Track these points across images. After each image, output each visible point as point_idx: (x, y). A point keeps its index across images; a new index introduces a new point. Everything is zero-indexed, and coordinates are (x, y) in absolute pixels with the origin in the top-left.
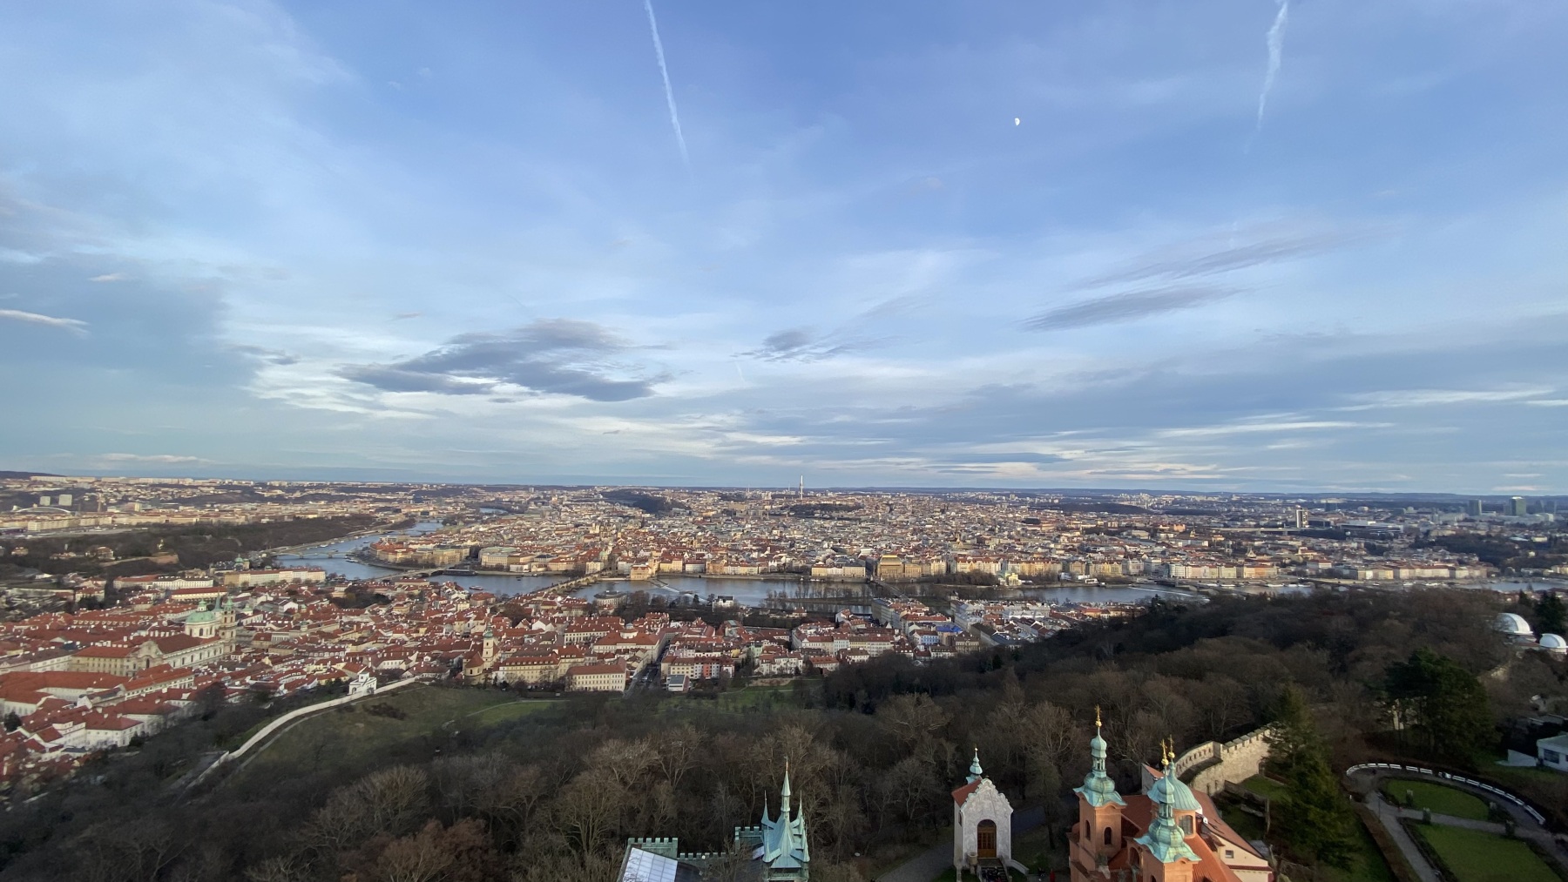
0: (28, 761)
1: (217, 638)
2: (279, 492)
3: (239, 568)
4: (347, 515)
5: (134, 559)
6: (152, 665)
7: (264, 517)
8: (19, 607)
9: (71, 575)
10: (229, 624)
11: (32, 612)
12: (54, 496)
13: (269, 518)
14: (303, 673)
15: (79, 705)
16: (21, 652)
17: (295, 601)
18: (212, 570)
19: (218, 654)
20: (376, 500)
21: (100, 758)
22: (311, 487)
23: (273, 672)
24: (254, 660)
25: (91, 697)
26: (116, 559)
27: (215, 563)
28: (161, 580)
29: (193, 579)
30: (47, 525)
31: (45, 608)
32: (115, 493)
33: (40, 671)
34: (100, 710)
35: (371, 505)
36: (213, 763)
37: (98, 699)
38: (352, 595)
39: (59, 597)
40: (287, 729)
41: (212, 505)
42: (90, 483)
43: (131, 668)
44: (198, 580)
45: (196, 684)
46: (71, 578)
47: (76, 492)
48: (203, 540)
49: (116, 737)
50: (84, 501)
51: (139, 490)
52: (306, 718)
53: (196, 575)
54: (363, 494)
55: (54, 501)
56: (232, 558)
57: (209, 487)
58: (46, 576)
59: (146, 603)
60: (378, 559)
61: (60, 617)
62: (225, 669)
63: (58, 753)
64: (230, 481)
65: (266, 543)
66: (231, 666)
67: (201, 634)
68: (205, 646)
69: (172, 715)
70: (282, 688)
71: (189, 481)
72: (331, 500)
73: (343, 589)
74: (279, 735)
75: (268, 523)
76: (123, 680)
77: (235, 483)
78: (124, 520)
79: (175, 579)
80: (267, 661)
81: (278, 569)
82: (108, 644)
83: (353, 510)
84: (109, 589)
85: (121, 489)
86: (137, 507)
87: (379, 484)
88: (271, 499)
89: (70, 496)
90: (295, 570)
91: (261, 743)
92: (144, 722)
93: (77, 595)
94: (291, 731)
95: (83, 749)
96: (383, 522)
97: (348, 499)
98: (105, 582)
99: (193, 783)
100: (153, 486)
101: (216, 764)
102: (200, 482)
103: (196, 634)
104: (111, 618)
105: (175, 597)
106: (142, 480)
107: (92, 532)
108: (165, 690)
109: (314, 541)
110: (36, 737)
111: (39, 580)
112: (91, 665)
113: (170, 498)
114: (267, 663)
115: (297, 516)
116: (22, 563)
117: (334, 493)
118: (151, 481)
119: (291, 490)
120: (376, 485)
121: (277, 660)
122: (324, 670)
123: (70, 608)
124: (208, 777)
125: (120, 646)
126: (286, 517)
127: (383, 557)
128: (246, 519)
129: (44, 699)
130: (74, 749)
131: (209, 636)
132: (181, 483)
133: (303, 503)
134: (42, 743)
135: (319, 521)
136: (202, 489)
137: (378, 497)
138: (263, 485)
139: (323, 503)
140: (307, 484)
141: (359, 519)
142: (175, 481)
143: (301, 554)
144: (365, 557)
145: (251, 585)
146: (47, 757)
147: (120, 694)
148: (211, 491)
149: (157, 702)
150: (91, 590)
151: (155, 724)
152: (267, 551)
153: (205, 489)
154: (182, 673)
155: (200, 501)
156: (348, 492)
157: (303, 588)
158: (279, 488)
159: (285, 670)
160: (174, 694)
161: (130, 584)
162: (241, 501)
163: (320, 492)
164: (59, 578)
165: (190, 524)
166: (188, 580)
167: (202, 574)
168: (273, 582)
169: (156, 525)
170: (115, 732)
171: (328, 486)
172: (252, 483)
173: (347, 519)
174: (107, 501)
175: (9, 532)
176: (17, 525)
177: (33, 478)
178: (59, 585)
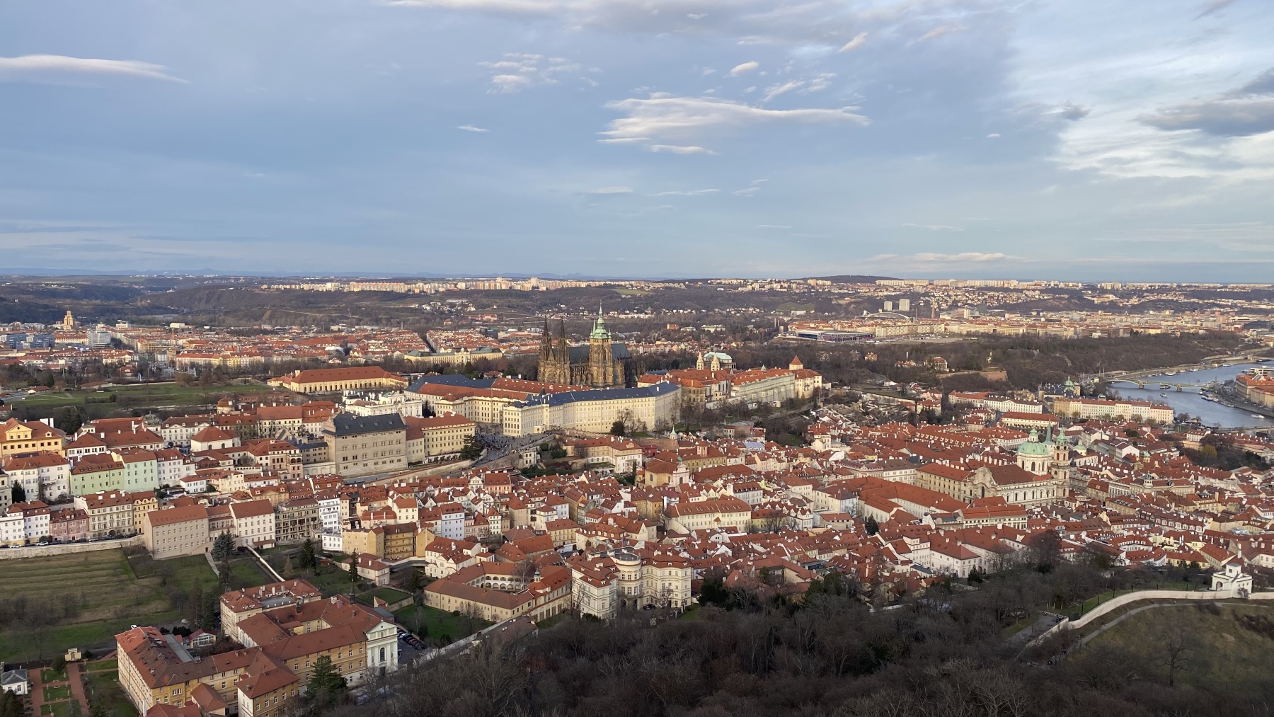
0: (885, 567)
1: (1049, 477)
2: (1112, 297)
3: (1069, 393)
4: (1201, 332)
5: (966, 373)
6: (986, 495)
7: (1095, 332)
8: (872, 413)
9: (913, 385)
10: (1062, 463)
11: (884, 420)
12: (895, 300)
13: (1102, 331)
14: (1149, 544)
15: (924, 523)
16: (875, 458)
17: (1135, 445)
18: (1041, 392)
19: (1050, 495)
20: (1243, 311)
21: (944, 584)
22: (1151, 291)
23: (1112, 533)
24: (1090, 513)
25: (934, 517)
26: (950, 371)
27: (1044, 385)
28: (992, 399)
29: (1021, 402)
30: (892, 331)
31: (892, 415)
32: (946, 298)
33: (891, 480)
34: (942, 533)
35: (1237, 318)
36: (1052, 626)
37: (939, 521)
38: (1212, 449)
39: (902, 407)
40: (1133, 612)
41: (1038, 314)
42: (924, 287)
43: (968, 493)
44: (1027, 403)
45: (1030, 527)
46: (912, 388)
47: (913, 296)
48: (1030, 356)
49: (959, 567)
50: (921, 306)
51: (967, 294)
52: (1156, 605)
53: (1025, 397)
54: (1224, 302)
55: (895, 306)
56: (1061, 381)
57: (1034, 290)
58: (892, 383)
59: (978, 423)
60: (1249, 400)
61: (905, 427)
62: (1059, 517)
63: (907, 568)
64: (1056, 282)
65: (1098, 365)
66: (1066, 514)
67: (1033, 469)
68: (1038, 485)
69: (1007, 556)
70: (1123, 555)
71: (1014, 284)
72: (1178, 309)
73: (1199, 438)
74: (1123, 617)
75: (1100, 338)
76: (961, 505)
77: (1062, 285)
78: (955, 328)
79: (1004, 400)
80: (1104, 517)
81: (1113, 400)
82: (946, 463)
83: (1209, 325)
84: (944, 402)
85: (951, 293)
86: (966, 313)
87: (1249, 286)
88: (1102, 307)
89: (908, 301)
90: (1134, 404)
91: (1103, 619)
92: (982, 557)
93: (918, 406)
94: (1139, 617)
95: (928, 570)
96: (1255, 345)
97: (1202, 308)
98: (941, 395)
99: (1032, 643)
100: (980, 289)
101: (1055, 629)
102: (1024, 285)
103: (1028, 468)
104: (949, 435)
105: (1005, 420)
106: (970, 283)
107: (928, 340)
108: (1000, 527)
109: (1157, 367)
110: (890, 546)
111: (887, 388)
112: (933, 483)
113: (996, 304)
114: (1105, 520)
115: (1135, 330)
116: (874, 369)
117: (1182, 300)
118: (978, 283)
119: (1127, 294)
120: (1244, 288)
121: (1116, 519)
122: (1176, 547)
123: (912, 419)
124: (1047, 640)
125: (957, 467)
126: (1121, 331)
127: (1255, 398)
128: (1075, 333)
129: (895, 509)
130: (920, 568)
131: (1041, 474)
132: (1006, 286)
133: (1142, 312)
134: (895, 554)
135: (1163, 339)
136: (1027, 293)
137: (1246, 305)
138: (1093, 288)
139: (1167, 313)
140: (1146, 286)
141: (1220, 338)
142: (1000, 284)
143: (1141, 382)
144: (1230, 395)
145: (1083, 416)
146: (899, 569)
147: (959, 520)
148: (1037, 295)
149: (993, 537)
150: (929, 403)
151: (992, 562)
152: (1100, 374)
153: (1030, 293)
154: (1017, 510)
155: (1025, 308)
156: (1201, 299)
157: (1145, 429)
158: (1113, 291)
159: (1126, 533)
160: (1010, 533)
161: (964, 400)
162: (1068, 308)
163: (1164, 297)
164: (903, 387)
165: (1017, 335)
166: (1017, 402)
167: (1031, 396)
168: (1108, 416)
169: (984, 335)
170: (956, 560)
171: (1175, 289)
172: (1080, 285)
173: (1203, 338)
174: (939, 306)
175: (862, 337)
176: (867, 330)
177: (878, 282)
178: (903, 394)
